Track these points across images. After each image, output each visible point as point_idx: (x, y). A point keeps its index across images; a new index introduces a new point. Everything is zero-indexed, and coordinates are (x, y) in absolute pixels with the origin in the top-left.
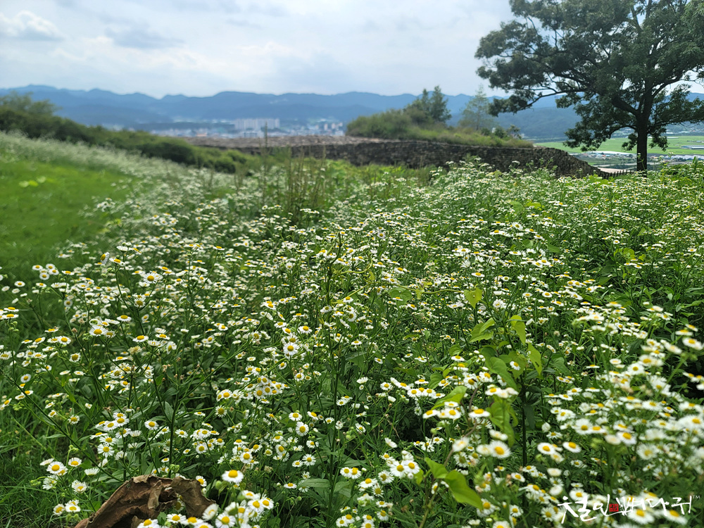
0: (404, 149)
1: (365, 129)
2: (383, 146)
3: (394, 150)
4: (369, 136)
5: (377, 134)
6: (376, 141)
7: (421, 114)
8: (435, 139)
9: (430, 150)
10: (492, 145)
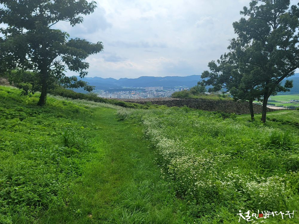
0: (187, 102)
1: (176, 96)
2: (180, 101)
3: (183, 102)
4: (177, 98)
5: (179, 97)
6: (178, 99)
7: (195, 90)
8: (197, 99)
9: (195, 102)
10: (218, 100)
